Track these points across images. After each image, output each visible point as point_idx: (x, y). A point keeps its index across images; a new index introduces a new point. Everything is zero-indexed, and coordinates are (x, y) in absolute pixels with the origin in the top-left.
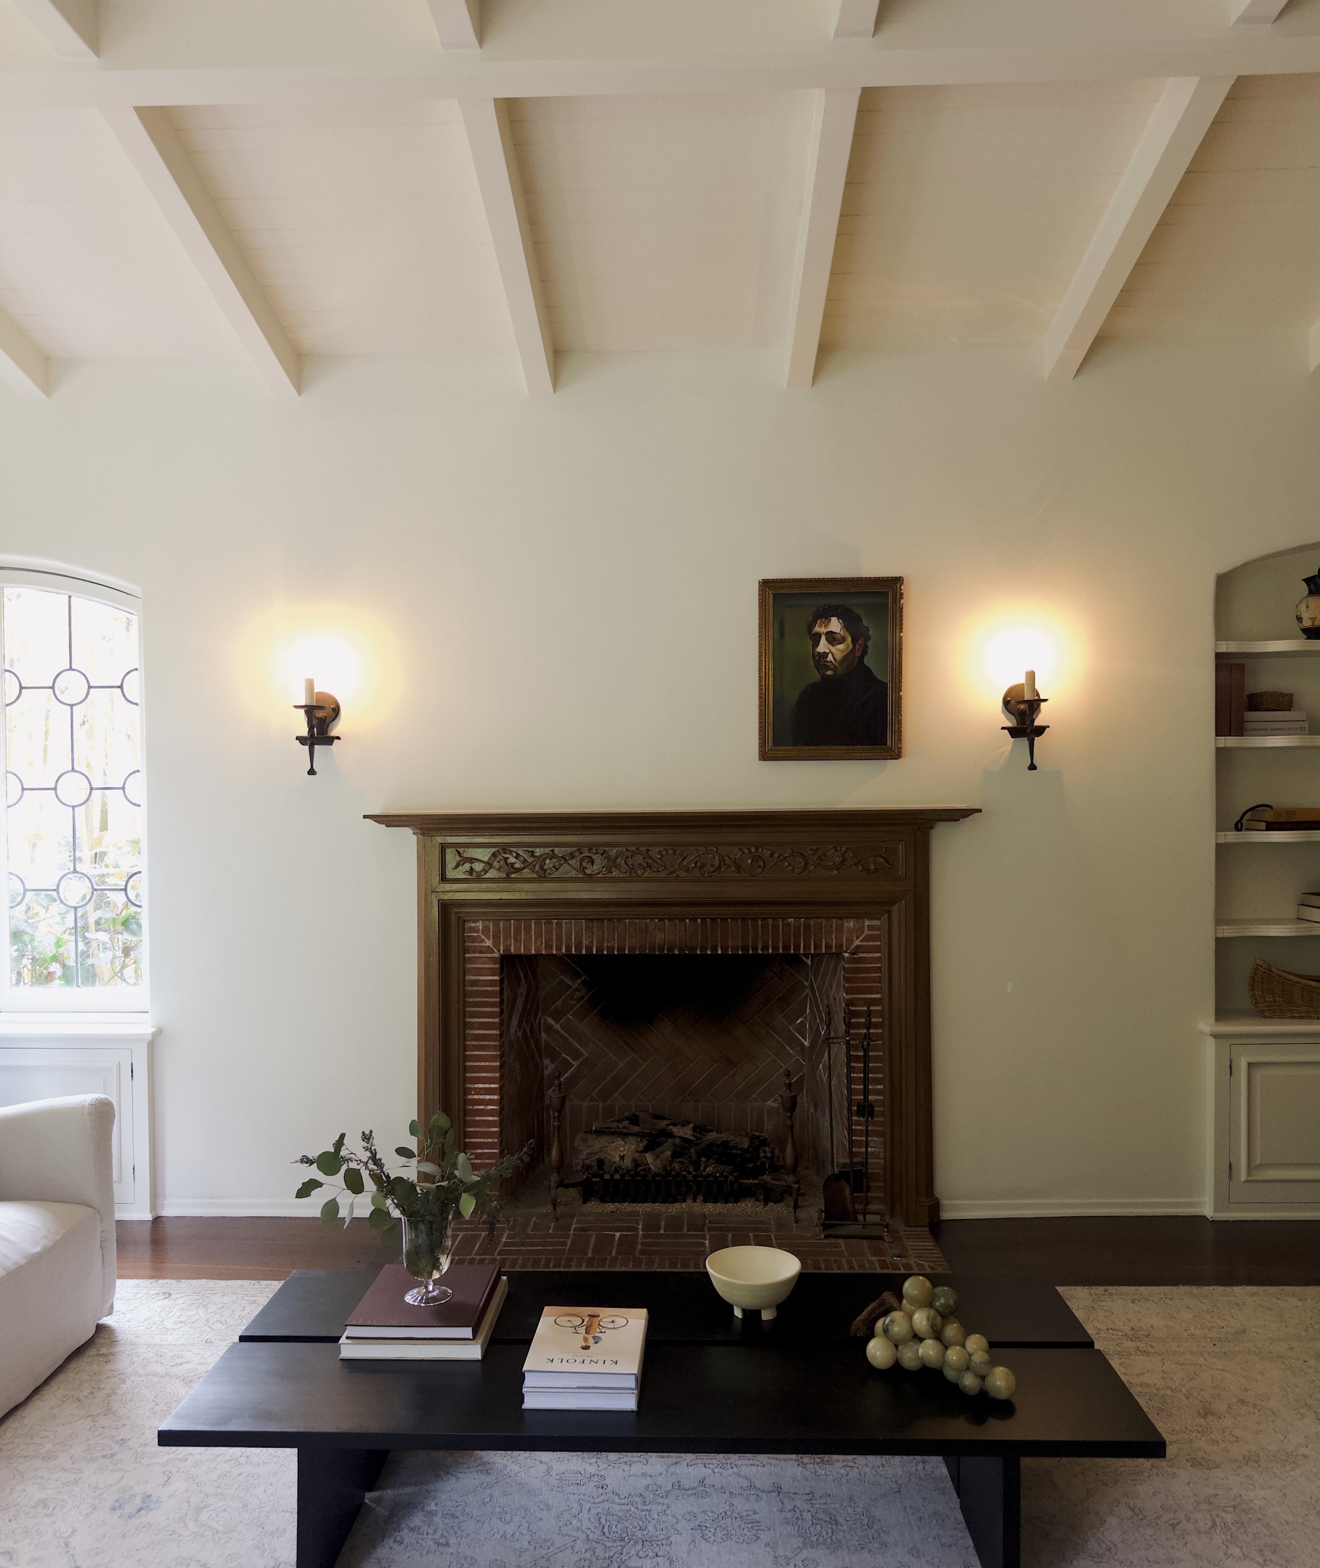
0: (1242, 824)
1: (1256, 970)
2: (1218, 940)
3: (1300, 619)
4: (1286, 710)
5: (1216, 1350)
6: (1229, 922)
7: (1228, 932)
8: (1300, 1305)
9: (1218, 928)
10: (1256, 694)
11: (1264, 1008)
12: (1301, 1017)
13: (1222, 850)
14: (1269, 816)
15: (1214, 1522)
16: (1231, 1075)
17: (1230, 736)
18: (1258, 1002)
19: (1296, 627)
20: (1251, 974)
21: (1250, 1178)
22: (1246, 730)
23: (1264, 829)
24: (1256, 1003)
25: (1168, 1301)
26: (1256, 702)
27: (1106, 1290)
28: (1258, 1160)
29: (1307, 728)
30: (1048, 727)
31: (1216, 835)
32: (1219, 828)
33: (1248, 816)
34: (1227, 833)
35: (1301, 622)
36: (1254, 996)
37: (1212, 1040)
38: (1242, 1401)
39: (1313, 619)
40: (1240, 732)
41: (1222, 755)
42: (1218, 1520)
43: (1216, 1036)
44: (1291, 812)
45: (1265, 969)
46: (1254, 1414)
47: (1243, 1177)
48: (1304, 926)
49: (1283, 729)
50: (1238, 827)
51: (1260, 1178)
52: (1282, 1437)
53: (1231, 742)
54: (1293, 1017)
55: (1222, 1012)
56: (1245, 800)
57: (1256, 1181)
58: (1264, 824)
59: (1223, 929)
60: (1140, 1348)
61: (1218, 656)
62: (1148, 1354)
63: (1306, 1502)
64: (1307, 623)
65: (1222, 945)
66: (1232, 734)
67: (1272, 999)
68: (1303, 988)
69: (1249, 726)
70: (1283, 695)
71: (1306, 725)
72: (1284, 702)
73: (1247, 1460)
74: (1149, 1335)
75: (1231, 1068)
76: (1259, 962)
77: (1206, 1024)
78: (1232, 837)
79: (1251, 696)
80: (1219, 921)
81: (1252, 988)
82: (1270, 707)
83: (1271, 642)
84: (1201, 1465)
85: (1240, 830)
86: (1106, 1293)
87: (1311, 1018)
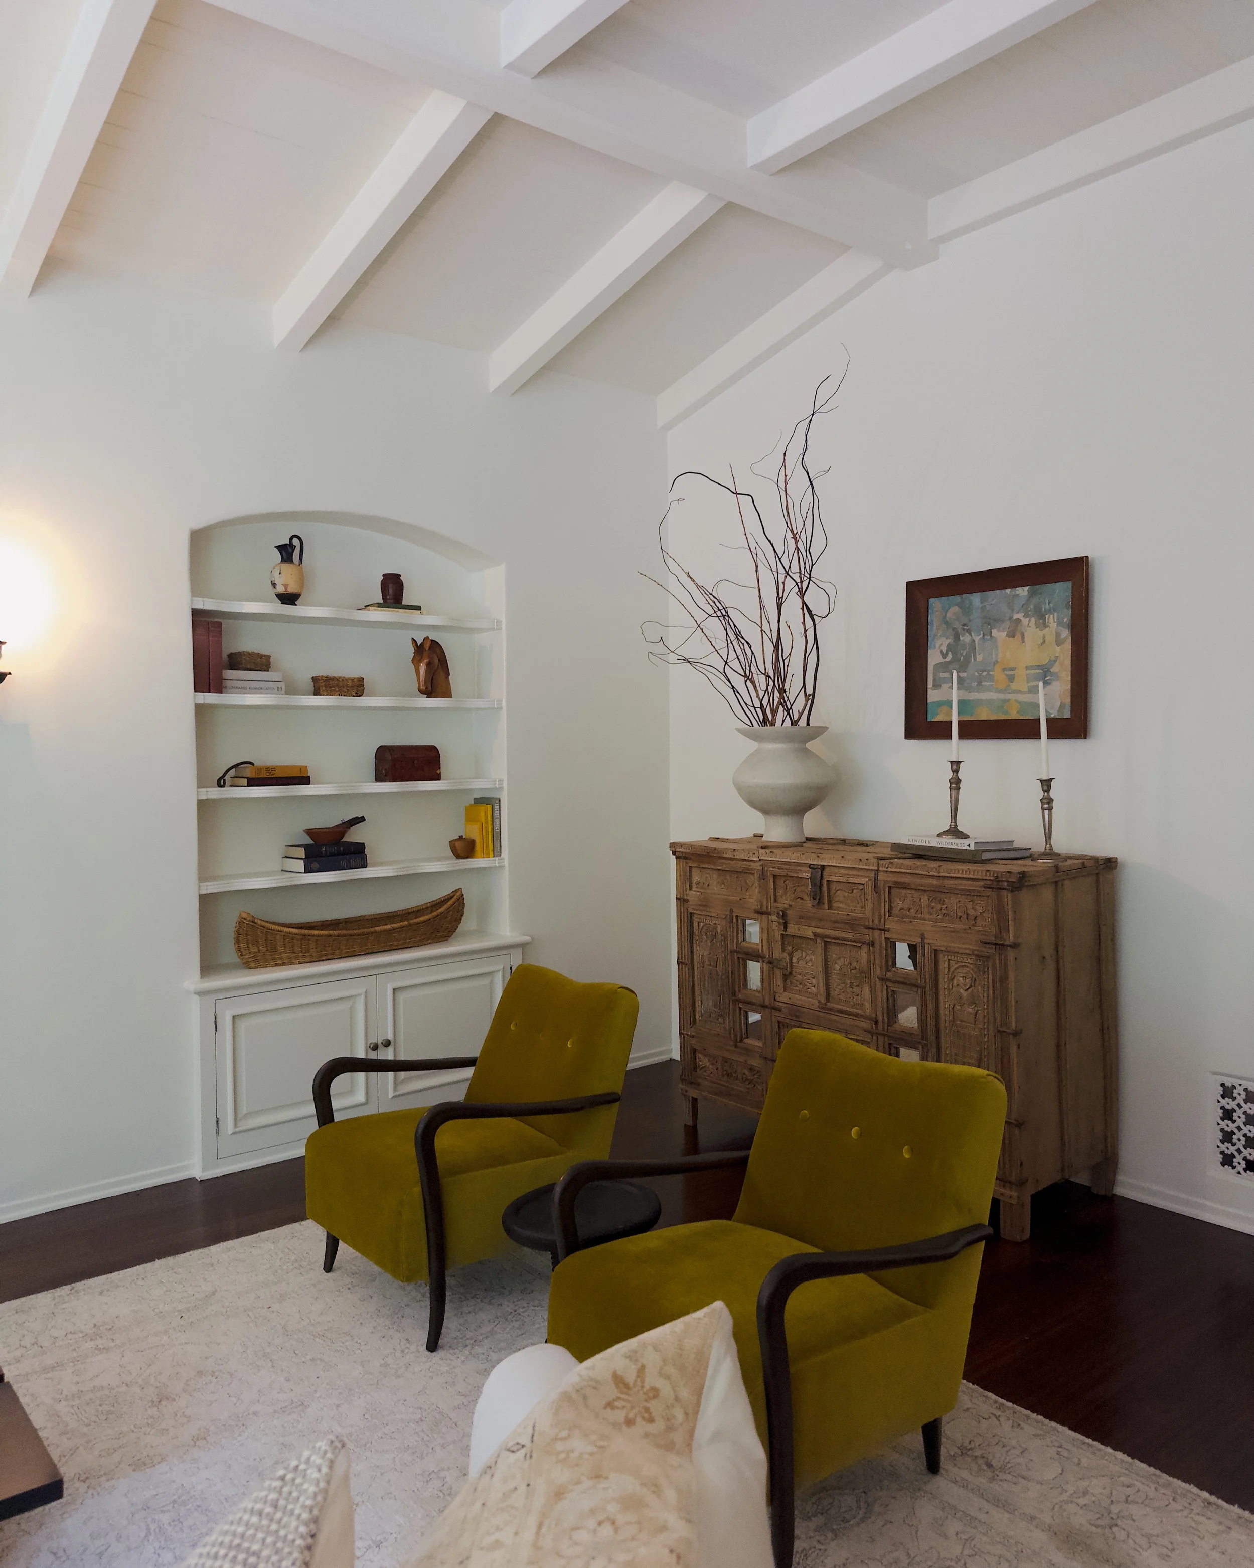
0: (224, 780)
1: (240, 923)
2: (201, 897)
3: (274, 585)
4: (265, 671)
5: (182, 1323)
6: (214, 878)
7: (211, 888)
8: (272, 1248)
9: (201, 884)
10: (235, 654)
11: (250, 960)
12: (284, 964)
13: (203, 806)
14: (249, 772)
15: (148, 1529)
16: (216, 1030)
17: (209, 692)
18: (244, 954)
19: (272, 593)
20: (236, 927)
21: (237, 1130)
22: (225, 687)
23: (246, 785)
24: (242, 955)
25: (141, 1282)
26: (236, 662)
27: (73, 1288)
28: (244, 1109)
29: (283, 688)
30: (10, 674)
31: (198, 792)
32: (200, 785)
33: (232, 773)
34: (208, 789)
35: (275, 587)
36: (239, 949)
37: (196, 998)
38: (200, 1373)
39: (286, 586)
40: (220, 690)
41: (201, 711)
42: (153, 1527)
43: (200, 994)
44: (269, 769)
45: (249, 921)
46: (211, 1382)
47: (230, 1129)
48: (284, 876)
49: (262, 689)
50: (221, 783)
51: (244, 1128)
52: (235, 1400)
53: (210, 698)
54: (277, 965)
55: (208, 967)
56: (228, 757)
57: (240, 1132)
58: (246, 780)
59: (207, 886)
60: (100, 1346)
61: (195, 613)
62: (107, 1349)
63: (249, 1466)
64: (281, 589)
65: (205, 900)
66: (211, 691)
67: (256, 950)
68: (284, 936)
69: (228, 684)
70: (261, 656)
71: (282, 685)
72: (261, 663)
73: (195, 1440)
74: (113, 1327)
75: (216, 1023)
76: (244, 915)
77: (192, 981)
78: (214, 793)
79: (231, 656)
80: (203, 877)
81: (238, 941)
82: (248, 667)
83: (247, 603)
84: (144, 1464)
85: (223, 786)
86: (73, 1291)
87: (292, 963)
